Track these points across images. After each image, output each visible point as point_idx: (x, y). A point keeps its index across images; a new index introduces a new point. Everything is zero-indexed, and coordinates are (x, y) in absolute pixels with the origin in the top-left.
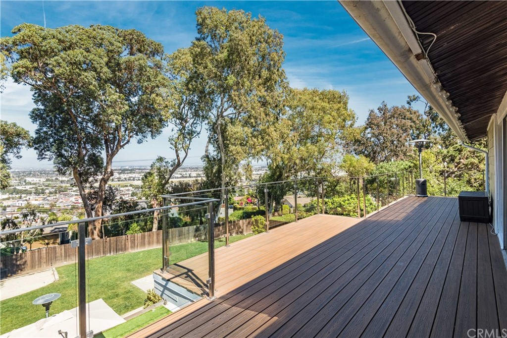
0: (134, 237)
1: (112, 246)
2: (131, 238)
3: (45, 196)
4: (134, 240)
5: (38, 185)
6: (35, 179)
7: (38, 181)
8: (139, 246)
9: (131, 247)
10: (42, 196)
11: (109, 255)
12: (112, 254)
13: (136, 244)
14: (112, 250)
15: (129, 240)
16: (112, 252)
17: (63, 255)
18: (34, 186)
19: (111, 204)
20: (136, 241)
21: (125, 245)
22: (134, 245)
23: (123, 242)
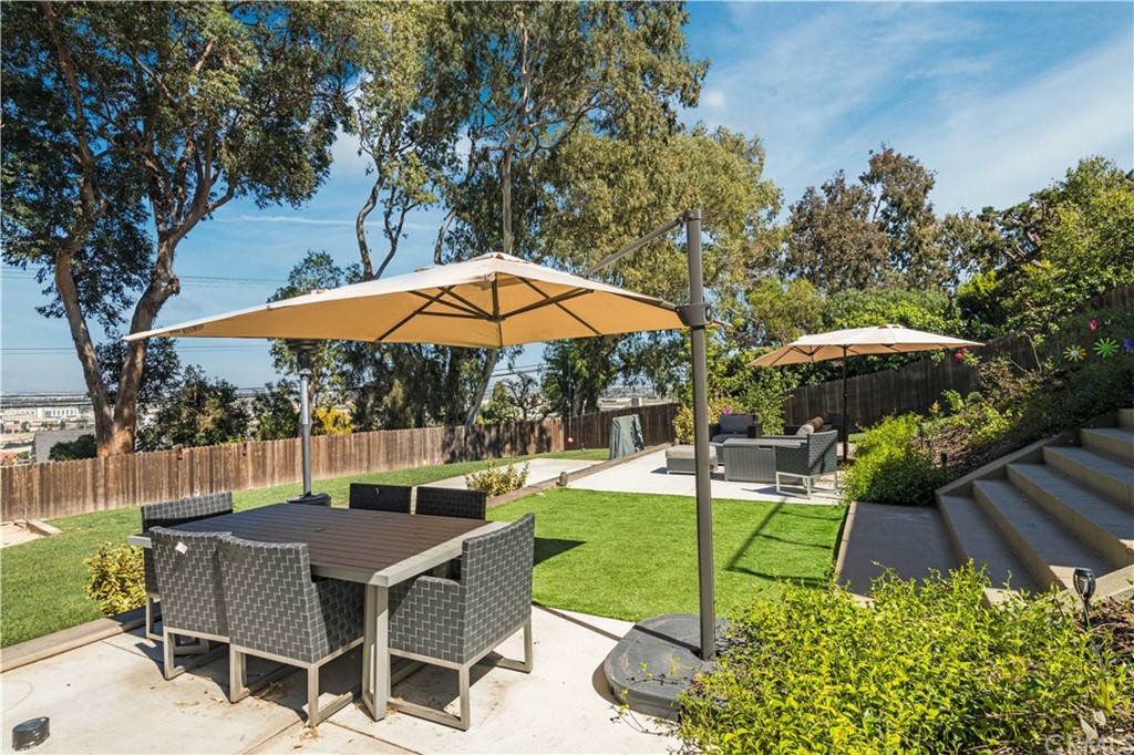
0: (264, 450)
1: (198, 472)
2: (253, 451)
4: (264, 457)
8: (276, 475)
9: (255, 478)
13: (269, 469)
14: (197, 483)
15: (249, 458)
16: (197, 491)
20: (268, 461)
21: (238, 470)
22: (264, 473)
23: (232, 460)
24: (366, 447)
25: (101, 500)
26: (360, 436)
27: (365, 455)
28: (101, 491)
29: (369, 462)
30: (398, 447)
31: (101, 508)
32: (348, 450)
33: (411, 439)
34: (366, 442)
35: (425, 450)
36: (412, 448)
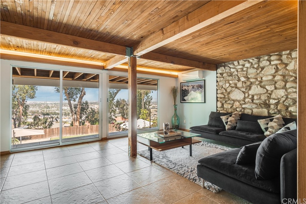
0: (92, 127)
1: (80, 130)
2: (90, 127)
3: (70, 117)
4: (92, 128)
5: (66, 111)
6: (65, 108)
7: (66, 109)
8: (95, 132)
9: (91, 132)
10: (68, 116)
11: (79, 135)
12: (80, 135)
13: (93, 131)
14: (80, 133)
15: (90, 128)
16: (80, 134)
17: (57, 133)
18: (64, 111)
19: (86, 112)
20: (93, 129)
21: (87, 131)
22: (92, 131)
23: (86, 129)
25: (66, 134)
28: (66, 133)
31: (66, 136)
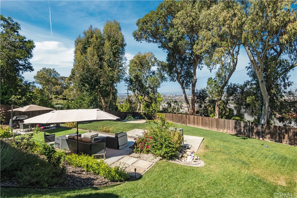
24: (211, 121)
26: (209, 118)
27: (210, 124)
29: (212, 126)
30: (220, 124)
32: (206, 121)
33: (225, 122)
34: (211, 120)
35: (230, 127)
36: (225, 125)
